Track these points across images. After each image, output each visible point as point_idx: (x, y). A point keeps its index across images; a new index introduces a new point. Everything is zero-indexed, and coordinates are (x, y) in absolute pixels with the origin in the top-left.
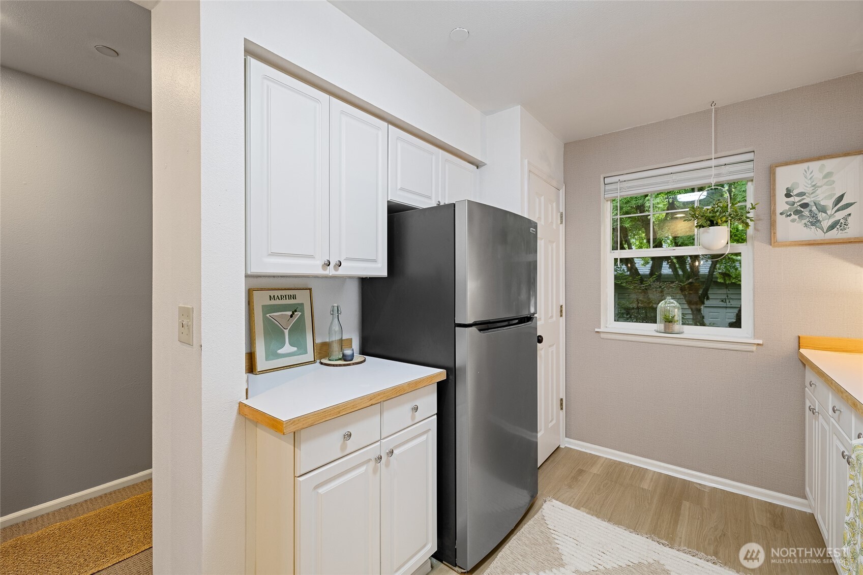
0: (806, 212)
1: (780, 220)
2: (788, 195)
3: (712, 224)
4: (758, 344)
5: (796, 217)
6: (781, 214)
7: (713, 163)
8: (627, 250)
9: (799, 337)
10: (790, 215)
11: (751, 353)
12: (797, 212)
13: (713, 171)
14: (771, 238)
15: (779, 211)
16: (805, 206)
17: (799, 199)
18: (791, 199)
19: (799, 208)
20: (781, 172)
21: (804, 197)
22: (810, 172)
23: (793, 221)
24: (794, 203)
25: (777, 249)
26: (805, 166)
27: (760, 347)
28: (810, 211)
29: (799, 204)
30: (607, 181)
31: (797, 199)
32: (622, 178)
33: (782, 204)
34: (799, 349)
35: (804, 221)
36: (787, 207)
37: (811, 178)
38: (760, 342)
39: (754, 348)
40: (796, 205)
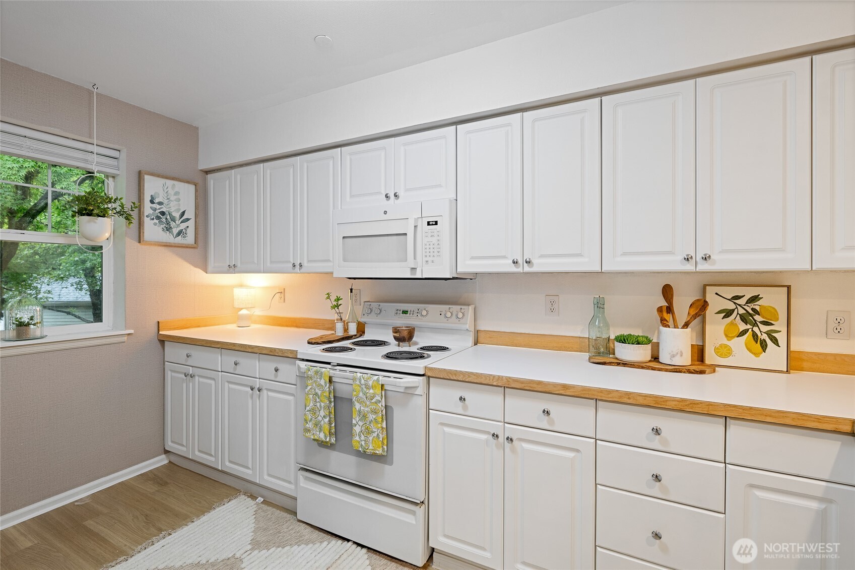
0: (163, 219)
1: (147, 221)
2: (152, 202)
4: (129, 334)
5: (157, 221)
6: (147, 216)
9: (158, 322)
10: (153, 219)
11: (122, 344)
12: (158, 218)
14: (140, 237)
15: (146, 214)
16: (163, 213)
17: (159, 207)
18: (154, 206)
19: (159, 215)
20: (148, 179)
21: (162, 206)
22: (167, 186)
23: (155, 224)
24: (155, 210)
25: (143, 246)
26: (163, 181)
27: (130, 336)
28: (166, 218)
29: (159, 211)
31: (158, 207)
33: (148, 208)
34: (158, 332)
35: (162, 226)
36: (151, 212)
37: (167, 192)
38: (132, 331)
39: (125, 338)
40: (157, 212)
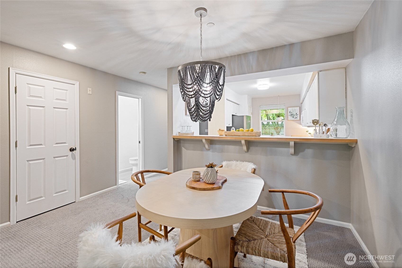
0: (292, 115)
1: (289, 116)
2: (290, 113)
3: (279, 117)
7: (279, 105)
8: (269, 120)
12: (291, 115)
13: (279, 107)
14: (288, 120)
16: (292, 114)
20: (289, 108)
22: (293, 109)
23: (291, 117)
30: (260, 106)
31: (291, 113)
32: (263, 106)
33: (289, 114)
36: (290, 114)
